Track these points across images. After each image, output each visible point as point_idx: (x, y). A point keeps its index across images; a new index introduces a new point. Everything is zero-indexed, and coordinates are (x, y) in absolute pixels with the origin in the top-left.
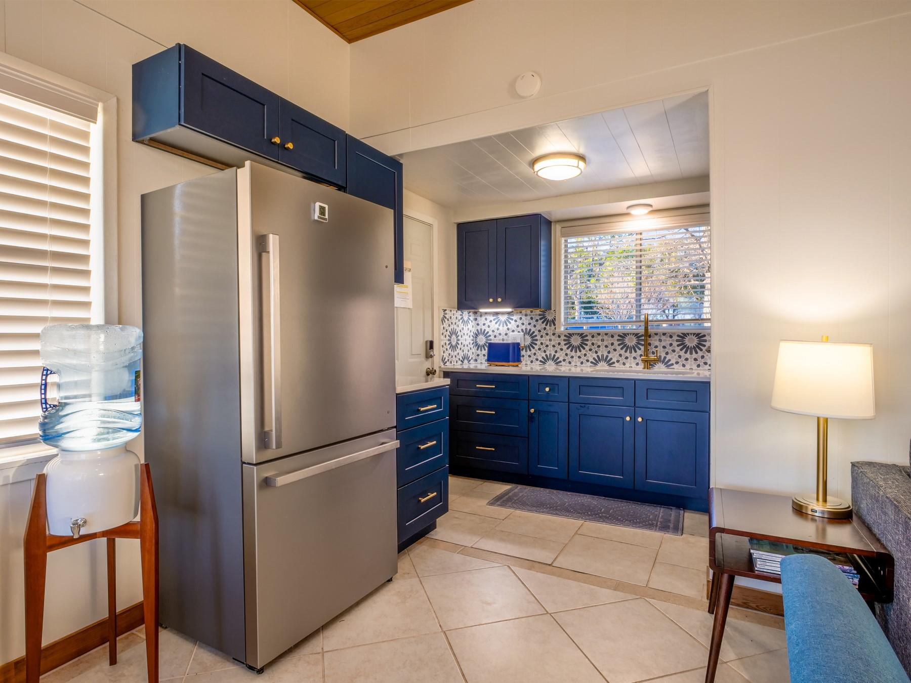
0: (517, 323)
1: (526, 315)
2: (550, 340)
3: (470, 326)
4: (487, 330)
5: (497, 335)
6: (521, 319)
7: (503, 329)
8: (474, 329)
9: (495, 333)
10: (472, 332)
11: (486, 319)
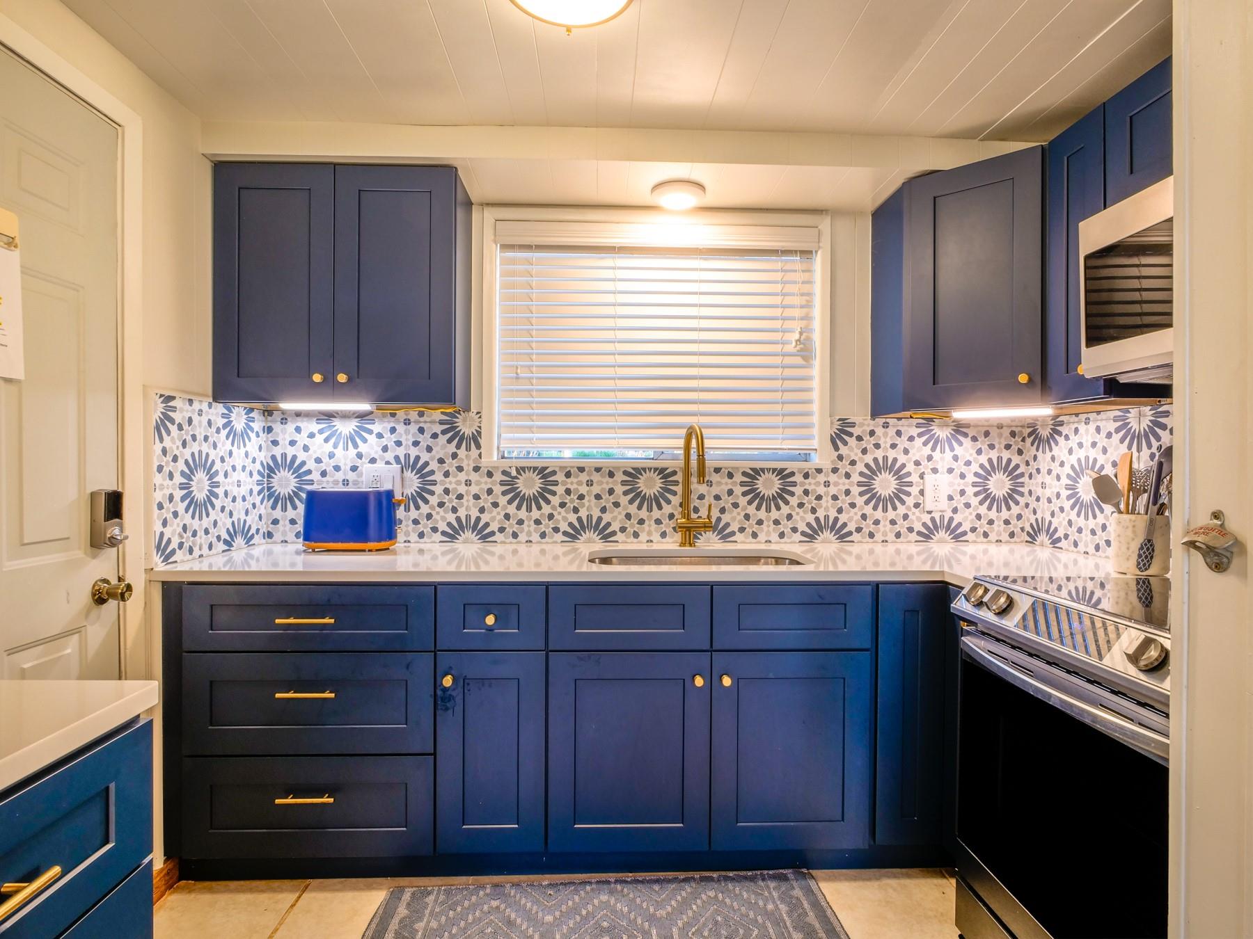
0: (384, 442)
1: (407, 422)
2: (468, 483)
3: (252, 445)
4: (302, 456)
5: (330, 469)
6: (393, 430)
7: (345, 457)
8: (263, 454)
9: (323, 466)
10: (258, 462)
11: (298, 430)
